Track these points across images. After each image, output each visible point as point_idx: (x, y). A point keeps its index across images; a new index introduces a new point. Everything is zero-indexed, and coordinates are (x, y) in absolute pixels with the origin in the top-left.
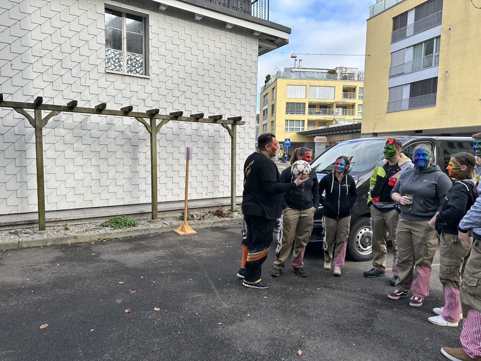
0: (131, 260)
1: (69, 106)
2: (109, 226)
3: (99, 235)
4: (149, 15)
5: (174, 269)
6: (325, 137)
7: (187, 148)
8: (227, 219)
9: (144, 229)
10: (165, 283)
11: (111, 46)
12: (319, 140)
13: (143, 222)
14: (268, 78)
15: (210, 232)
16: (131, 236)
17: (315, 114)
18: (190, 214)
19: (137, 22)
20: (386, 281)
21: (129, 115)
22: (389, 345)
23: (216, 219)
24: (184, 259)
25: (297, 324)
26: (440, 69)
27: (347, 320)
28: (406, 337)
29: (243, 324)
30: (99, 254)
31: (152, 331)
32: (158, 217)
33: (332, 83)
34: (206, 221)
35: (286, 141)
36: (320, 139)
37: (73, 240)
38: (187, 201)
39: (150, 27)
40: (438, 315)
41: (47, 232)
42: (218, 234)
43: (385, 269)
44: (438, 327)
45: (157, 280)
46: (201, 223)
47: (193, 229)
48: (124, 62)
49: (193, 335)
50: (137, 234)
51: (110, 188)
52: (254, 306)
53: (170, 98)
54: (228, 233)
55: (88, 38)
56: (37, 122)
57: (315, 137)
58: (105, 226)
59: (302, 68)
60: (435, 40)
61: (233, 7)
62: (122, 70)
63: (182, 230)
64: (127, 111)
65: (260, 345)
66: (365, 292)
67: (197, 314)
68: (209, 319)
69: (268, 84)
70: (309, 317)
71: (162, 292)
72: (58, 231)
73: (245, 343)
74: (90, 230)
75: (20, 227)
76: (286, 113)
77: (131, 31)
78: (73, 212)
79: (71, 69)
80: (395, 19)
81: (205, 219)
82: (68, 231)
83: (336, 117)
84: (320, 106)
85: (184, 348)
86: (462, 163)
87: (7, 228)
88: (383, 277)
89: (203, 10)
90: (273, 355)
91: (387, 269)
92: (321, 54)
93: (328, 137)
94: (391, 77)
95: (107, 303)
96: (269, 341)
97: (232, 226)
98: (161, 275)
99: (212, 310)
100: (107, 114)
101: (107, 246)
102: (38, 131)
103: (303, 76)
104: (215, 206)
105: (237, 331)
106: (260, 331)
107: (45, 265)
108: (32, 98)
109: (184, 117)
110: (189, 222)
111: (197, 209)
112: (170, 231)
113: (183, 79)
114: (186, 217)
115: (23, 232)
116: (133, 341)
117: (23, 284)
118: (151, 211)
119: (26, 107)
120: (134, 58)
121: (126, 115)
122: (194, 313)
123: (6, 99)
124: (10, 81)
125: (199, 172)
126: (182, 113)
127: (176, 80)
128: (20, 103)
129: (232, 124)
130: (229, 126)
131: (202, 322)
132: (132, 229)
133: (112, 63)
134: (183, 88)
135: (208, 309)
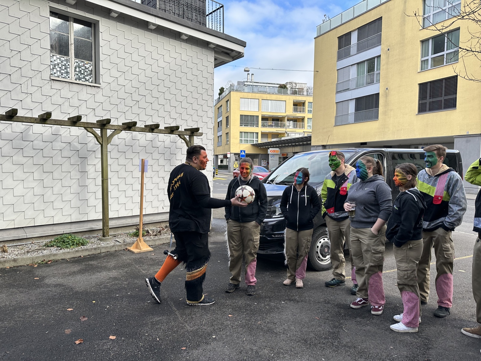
0: (81, 283)
1: (7, 115)
2: (55, 246)
3: (43, 256)
4: (99, 21)
5: (130, 291)
6: (278, 149)
7: (142, 159)
9: (94, 248)
10: (120, 308)
11: (57, 51)
12: (273, 152)
13: (93, 240)
14: (222, 90)
16: (80, 256)
17: (268, 127)
18: (145, 230)
19: (86, 28)
20: (347, 290)
21: (77, 125)
22: (357, 357)
24: (140, 279)
25: (265, 342)
26: (381, 86)
27: (314, 334)
28: (372, 347)
29: (209, 347)
30: (43, 278)
32: (110, 234)
33: (283, 97)
34: (162, 237)
35: (241, 153)
36: (273, 150)
37: (12, 263)
38: (142, 215)
39: (100, 34)
40: (399, 322)
43: (344, 278)
44: (399, 334)
45: (112, 304)
46: (158, 239)
47: (149, 246)
48: (72, 69)
50: (86, 253)
51: (55, 204)
52: (219, 326)
53: (122, 107)
55: (31, 42)
57: (269, 149)
58: (50, 246)
59: (255, 82)
60: (376, 59)
61: (188, 18)
62: (69, 77)
63: (137, 247)
64: (75, 121)
66: (329, 303)
67: (158, 339)
68: (172, 344)
69: (222, 97)
70: (276, 333)
71: (117, 318)
74: (32, 251)
76: (240, 125)
77: (79, 37)
78: (12, 231)
79: (10, 75)
80: (340, 38)
81: (162, 234)
82: (6, 253)
83: (288, 130)
84: (272, 119)
86: (408, 173)
88: (344, 286)
89: (157, 19)
91: (347, 278)
92: (272, 69)
93: (280, 149)
94: (338, 92)
95: (54, 334)
98: (116, 298)
99: (174, 334)
100: (53, 124)
101: (52, 268)
103: (255, 89)
105: (203, 355)
106: (227, 353)
109: (138, 127)
110: (145, 238)
111: (153, 224)
112: (124, 249)
113: (136, 89)
114: (141, 232)
118: (102, 229)
120: (82, 65)
121: (73, 126)
122: (154, 339)
125: (155, 185)
126: (135, 123)
127: (129, 89)
129: (189, 135)
130: (186, 137)
131: (164, 348)
132: (81, 248)
133: (58, 69)
134: (136, 97)
135: (169, 333)
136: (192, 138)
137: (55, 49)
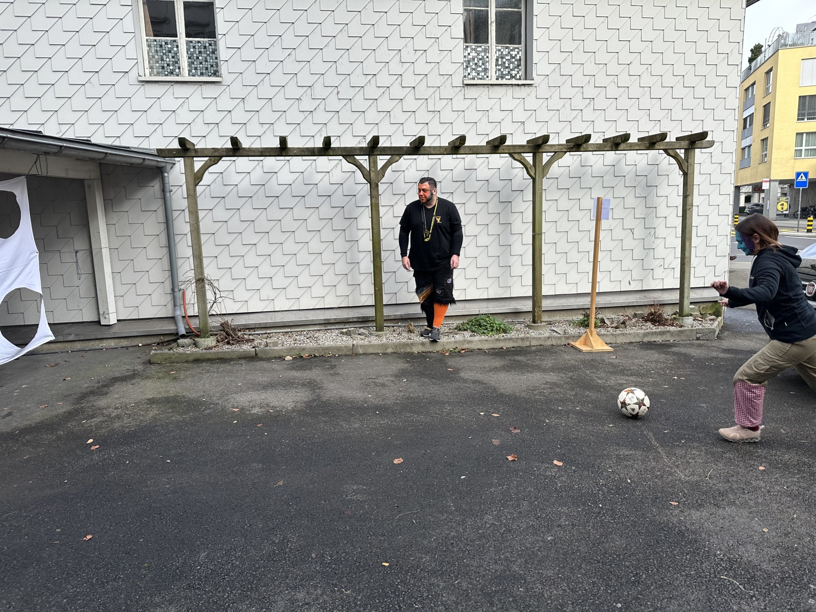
0: (506, 383)
1: (413, 146)
2: (469, 331)
3: (455, 342)
5: (579, 406)
7: (598, 199)
8: (672, 329)
9: (521, 338)
10: (565, 426)
11: (472, 39)
13: (518, 326)
14: (757, 51)
15: (639, 350)
16: (502, 348)
18: (599, 318)
21: (500, 151)
23: (650, 327)
24: (593, 390)
29: (720, 511)
30: (457, 371)
31: (555, 496)
32: (543, 319)
34: (628, 331)
37: (419, 347)
38: (595, 294)
41: (386, 334)
42: (654, 355)
45: (553, 419)
46: (621, 334)
47: (606, 343)
48: (492, 62)
49: (626, 513)
50: (510, 345)
51: (468, 271)
53: (566, 114)
54: (674, 355)
55: (439, 32)
56: (372, 174)
58: (462, 329)
62: (488, 77)
63: (586, 343)
64: (497, 146)
65: (760, 552)
67: (629, 481)
68: (653, 493)
69: (756, 64)
71: (562, 438)
72: (399, 333)
73: (728, 545)
75: (352, 325)
76: (798, 120)
77: (503, 8)
79: (414, 88)
81: (628, 327)
82: (412, 334)
85: (612, 531)
87: (337, 327)
90: (790, 576)
95: (479, 442)
96: (778, 549)
97: (681, 342)
98: (558, 412)
99: (656, 479)
100: (467, 153)
101: (467, 359)
102: (373, 188)
104: (646, 305)
105: (710, 520)
107: (388, 379)
108: (364, 140)
109: (593, 144)
110: (598, 330)
111: (612, 309)
112: (565, 343)
113: (591, 77)
114: (593, 321)
115: (357, 332)
116: (525, 503)
117: (366, 402)
118: (531, 310)
119: (359, 154)
120: (507, 53)
121: (494, 152)
122: (623, 479)
123: (335, 144)
124: (336, 116)
125: (616, 243)
126: (588, 137)
127: (578, 80)
128: (351, 147)
129: (686, 147)
130: (679, 153)
131: (639, 495)
132: (503, 336)
133: (474, 67)
134: (590, 92)
135: (648, 476)
136: (691, 153)
137: (469, 36)
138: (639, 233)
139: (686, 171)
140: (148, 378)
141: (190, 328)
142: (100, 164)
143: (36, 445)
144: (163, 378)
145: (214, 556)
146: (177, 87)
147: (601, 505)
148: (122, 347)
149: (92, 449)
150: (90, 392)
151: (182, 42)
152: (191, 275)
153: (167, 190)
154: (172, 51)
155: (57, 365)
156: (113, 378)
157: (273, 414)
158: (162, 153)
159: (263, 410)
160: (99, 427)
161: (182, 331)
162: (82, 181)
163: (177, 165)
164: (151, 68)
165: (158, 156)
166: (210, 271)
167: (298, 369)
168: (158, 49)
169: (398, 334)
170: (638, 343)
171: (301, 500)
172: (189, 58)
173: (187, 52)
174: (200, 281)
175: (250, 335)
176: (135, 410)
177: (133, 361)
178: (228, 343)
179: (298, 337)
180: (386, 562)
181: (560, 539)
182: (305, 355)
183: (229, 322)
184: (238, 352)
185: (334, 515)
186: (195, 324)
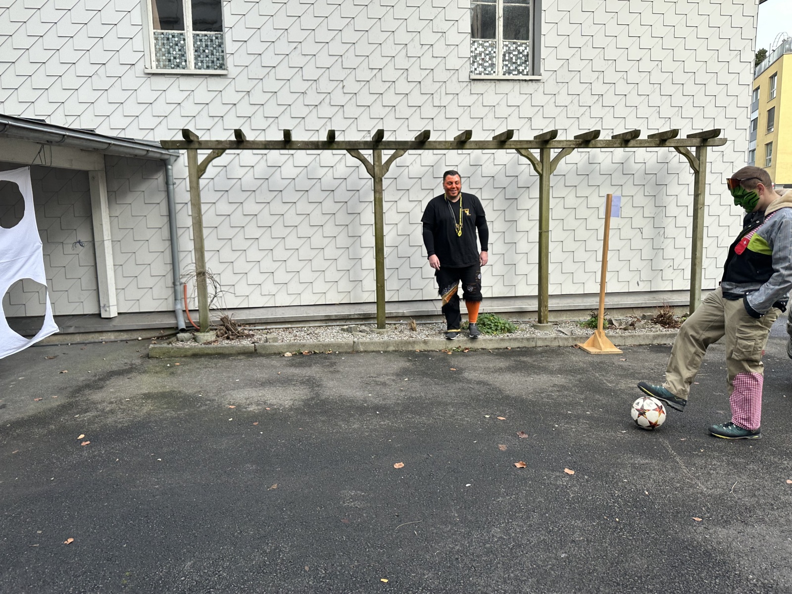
0: (511, 385)
1: (418, 140)
5: (590, 411)
7: (608, 195)
9: (526, 338)
10: (576, 431)
11: (479, 34)
13: (523, 326)
14: (761, 56)
15: (649, 353)
16: (507, 348)
18: (607, 319)
21: (506, 147)
23: (660, 330)
24: (604, 394)
30: (460, 371)
31: (567, 507)
32: (549, 320)
34: (637, 333)
37: (422, 345)
38: (604, 294)
41: (387, 332)
42: (665, 358)
45: (562, 424)
46: (630, 336)
47: (615, 345)
48: (499, 58)
49: (645, 529)
50: (515, 345)
52: (770, 500)
53: (574, 110)
55: (446, 26)
56: (376, 169)
62: (494, 72)
63: (594, 344)
64: (503, 141)
67: (647, 493)
68: (673, 506)
69: (760, 69)
71: (573, 445)
75: (353, 322)
78: (420, 305)
79: (420, 82)
81: (637, 329)
82: (414, 332)
85: (632, 549)
87: (338, 323)
95: (484, 447)
98: (568, 417)
99: (676, 491)
100: (473, 148)
101: (470, 359)
102: (377, 183)
104: (656, 307)
105: (739, 539)
107: (389, 377)
108: (368, 135)
109: (602, 140)
110: (606, 332)
111: (620, 310)
112: (572, 345)
113: (600, 73)
114: (601, 322)
115: (358, 329)
116: (536, 515)
117: (365, 401)
118: (537, 310)
119: (363, 148)
120: (514, 48)
121: (501, 147)
122: (640, 490)
123: (339, 138)
124: (341, 111)
125: (624, 242)
126: (597, 133)
127: (587, 76)
128: (355, 141)
129: (697, 145)
130: (689, 150)
131: (659, 509)
132: (508, 336)
133: (480, 62)
134: (598, 88)
135: (667, 488)
136: (702, 151)
137: (476, 31)
138: (648, 231)
139: (698, 169)
140: (145, 372)
141: (190, 322)
142: (105, 155)
143: (26, 439)
144: (160, 372)
145: (200, 566)
146: (182, 80)
147: (617, 520)
148: (121, 341)
149: (82, 444)
150: (86, 385)
151: (188, 35)
152: (192, 268)
153: (171, 182)
154: (179, 45)
155: (55, 357)
156: (111, 371)
157: (269, 412)
158: (166, 145)
159: (260, 407)
160: (91, 422)
161: (182, 325)
162: (86, 173)
163: (181, 158)
164: (158, 61)
165: (163, 148)
166: (211, 266)
167: (298, 366)
168: (165, 42)
169: (400, 332)
170: (648, 345)
171: (295, 506)
172: (196, 51)
173: (194, 45)
174: (201, 274)
175: (250, 330)
176: (129, 405)
177: (131, 354)
178: (228, 338)
179: (299, 333)
180: (385, 577)
181: (575, 557)
182: (305, 352)
183: (230, 317)
184: (237, 347)
185: (330, 523)
186: (195, 318)
